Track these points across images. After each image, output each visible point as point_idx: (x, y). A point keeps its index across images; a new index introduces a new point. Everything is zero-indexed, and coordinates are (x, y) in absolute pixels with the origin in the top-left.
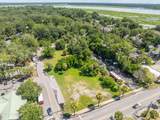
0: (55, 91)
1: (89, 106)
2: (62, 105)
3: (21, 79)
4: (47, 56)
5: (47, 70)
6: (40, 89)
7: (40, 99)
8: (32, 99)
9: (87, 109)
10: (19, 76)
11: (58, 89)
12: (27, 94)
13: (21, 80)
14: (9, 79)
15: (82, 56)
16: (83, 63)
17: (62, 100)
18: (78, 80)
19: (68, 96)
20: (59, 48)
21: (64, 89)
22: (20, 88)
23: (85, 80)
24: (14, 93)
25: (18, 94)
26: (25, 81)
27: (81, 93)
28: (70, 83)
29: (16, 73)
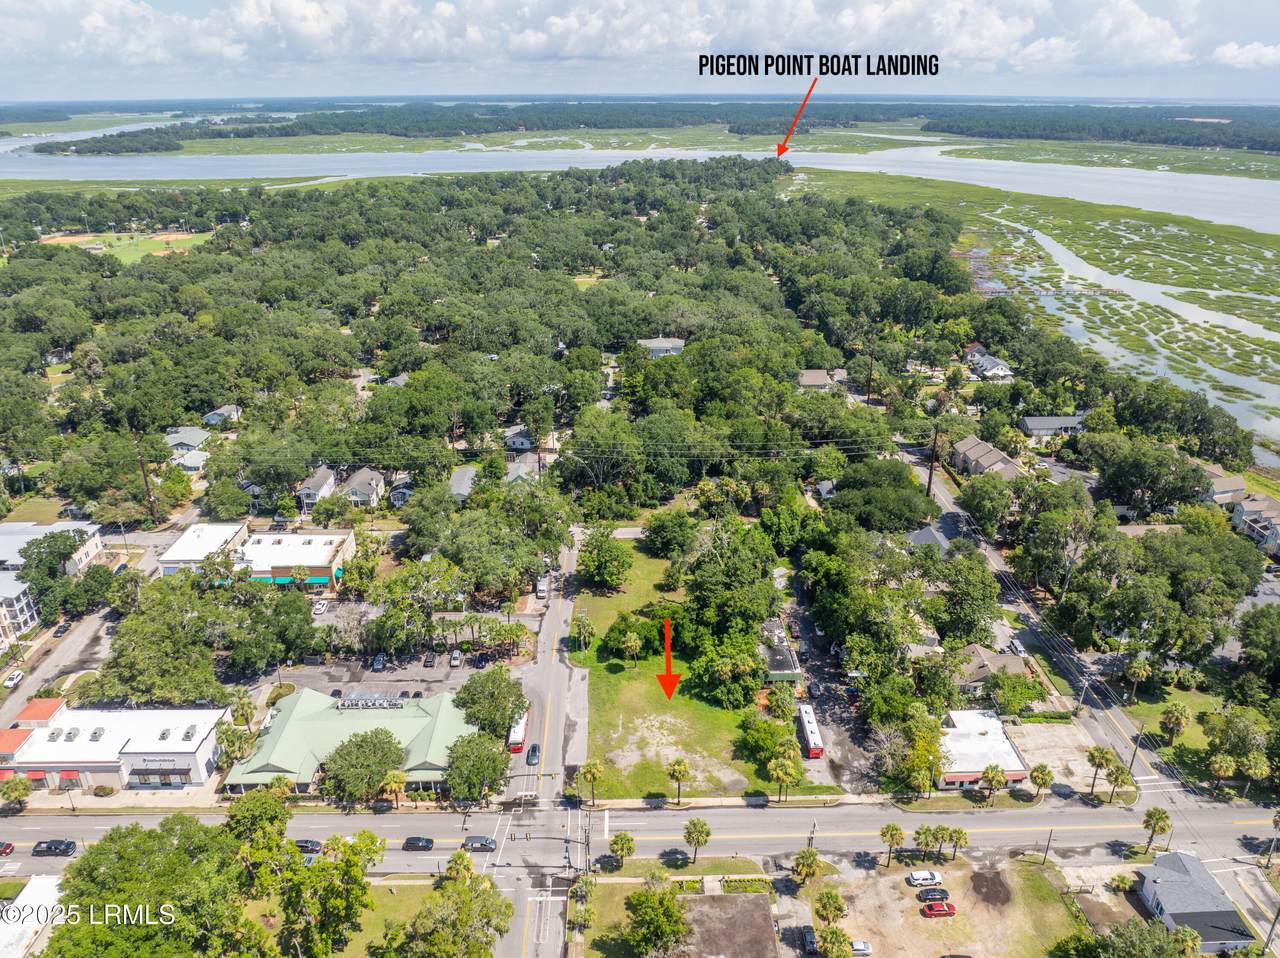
0: (571, 726)
1: (650, 796)
2: (571, 771)
3: (480, 656)
4: (594, 581)
5: (572, 644)
6: (520, 706)
7: (517, 735)
8: (495, 728)
9: (639, 803)
10: (475, 645)
11: (582, 722)
12: (483, 708)
13: (478, 662)
14: (442, 648)
15: (710, 614)
16: (708, 643)
17: (578, 756)
18: (661, 708)
19: (603, 749)
20: (656, 545)
21: (600, 724)
22: (466, 688)
23: (686, 712)
24: (448, 697)
25: (459, 703)
26: (489, 667)
27: (651, 753)
28: (634, 712)
29: (466, 634)
